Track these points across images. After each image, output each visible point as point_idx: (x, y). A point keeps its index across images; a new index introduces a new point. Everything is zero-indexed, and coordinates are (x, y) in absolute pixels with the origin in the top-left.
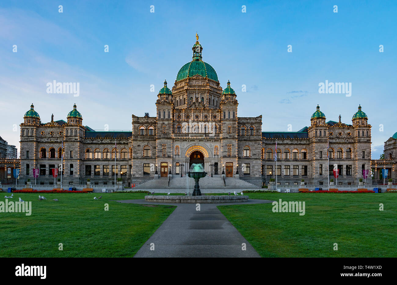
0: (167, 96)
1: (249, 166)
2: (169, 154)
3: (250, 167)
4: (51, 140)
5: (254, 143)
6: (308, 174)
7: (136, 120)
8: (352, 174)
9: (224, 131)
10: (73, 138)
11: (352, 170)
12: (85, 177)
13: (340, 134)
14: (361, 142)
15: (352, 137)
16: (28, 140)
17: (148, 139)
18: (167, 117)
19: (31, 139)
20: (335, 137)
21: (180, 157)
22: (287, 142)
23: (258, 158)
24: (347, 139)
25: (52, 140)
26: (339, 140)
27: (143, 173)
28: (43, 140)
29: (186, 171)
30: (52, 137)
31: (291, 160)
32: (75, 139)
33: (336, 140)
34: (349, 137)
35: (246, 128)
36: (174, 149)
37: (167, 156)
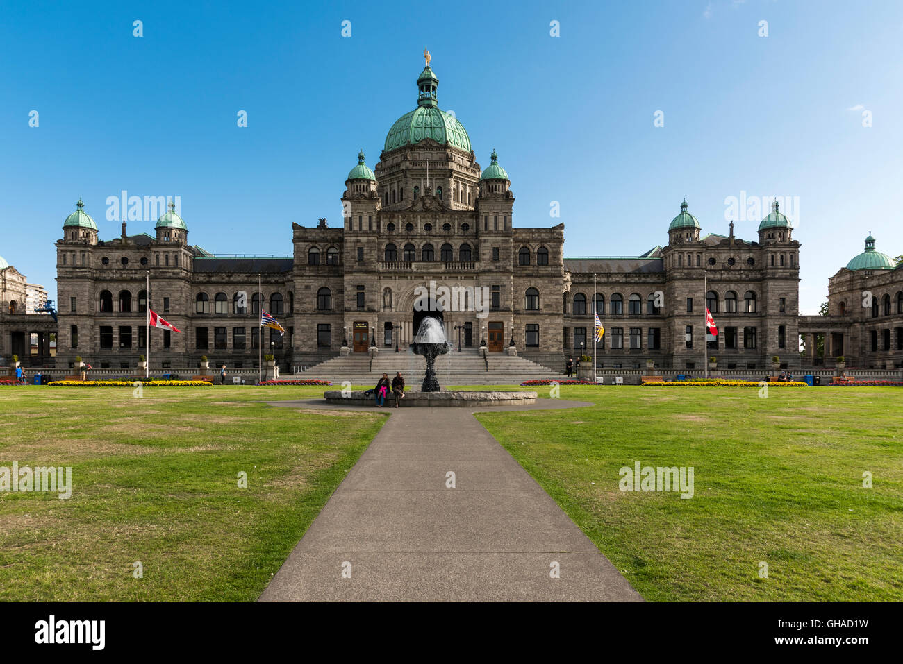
0: (365, 185)
1: (537, 329)
2: (370, 304)
4: (121, 276)
5: (546, 282)
6: (662, 345)
7: (300, 234)
8: (758, 345)
9: (484, 257)
10: (170, 270)
11: (759, 337)
12: (195, 353)
13: (731, 261)
15: (759, 267)
16: (75, 274)
17: (326, 274)
18: (365, 228)
19: (79, 274)
20: (721, 268)
21: (393, 310)
22: (618, 279)
23: (555, 312)
24: (746, 272)
25: (124, 276)
26: (728, 274)
27: (316, 343)
29: (407, 339)
30: (123, 269)
31: (625, 316)
32: (174, 274)
33: (722, 274)
34: (751, 268)
35: (532, 250)
36: (382, 294)
37: (366, 309)
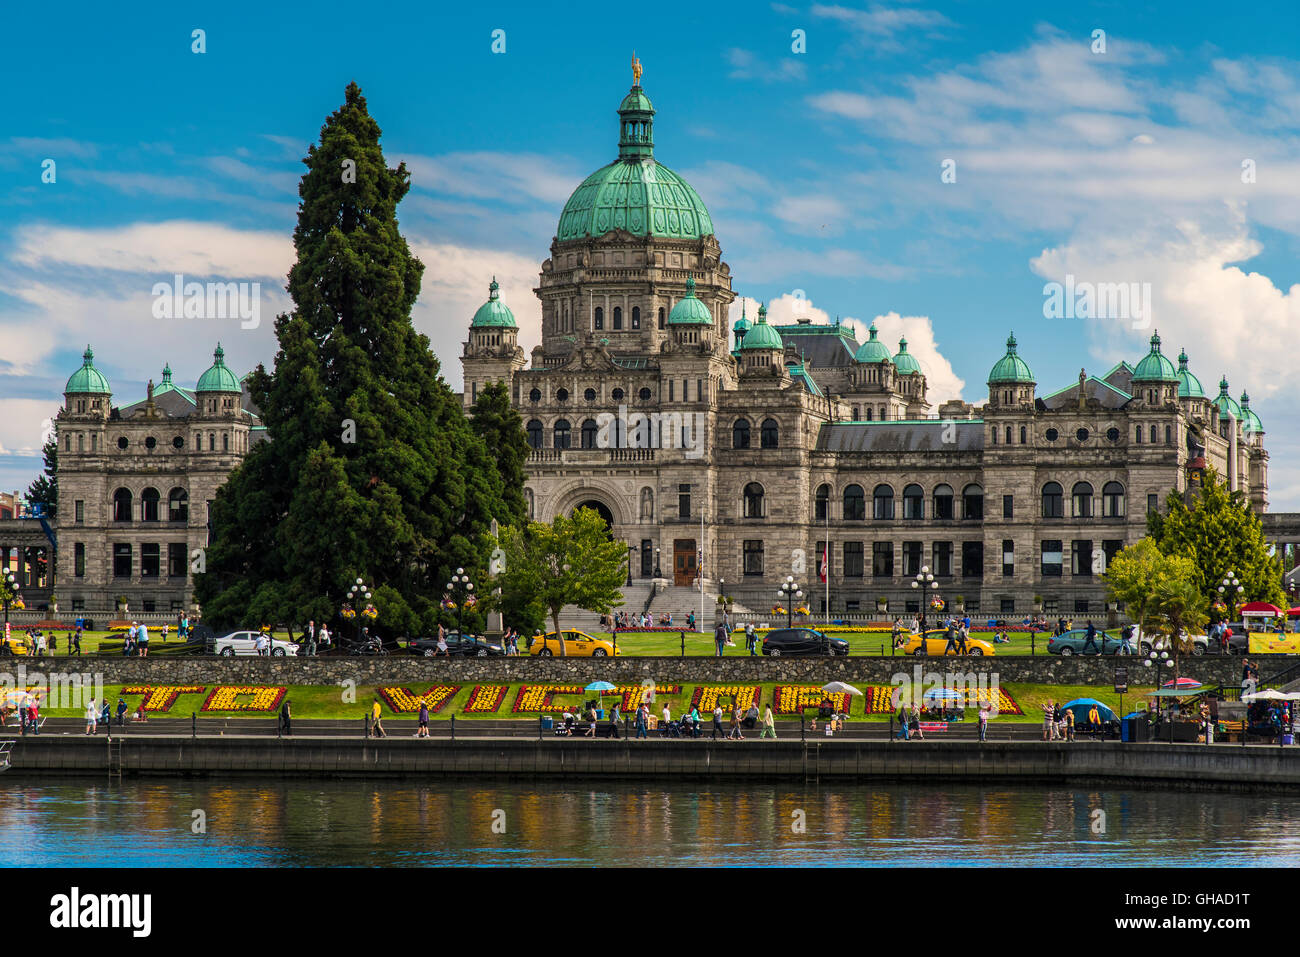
1: (760, 548)
3: (765, 552)
4: (146, 466)
5: (775, 474)
10: (216, 458)
14: (1143, 464)
16: (81, 465)
19: (88, 465)
23: (788, 521)
25: (150, 465)
28: (122, 465)
30: (149, 456)
32: (222, 463)
33: (1066, 456)
34: (1113, 445)
35: (752, 425)
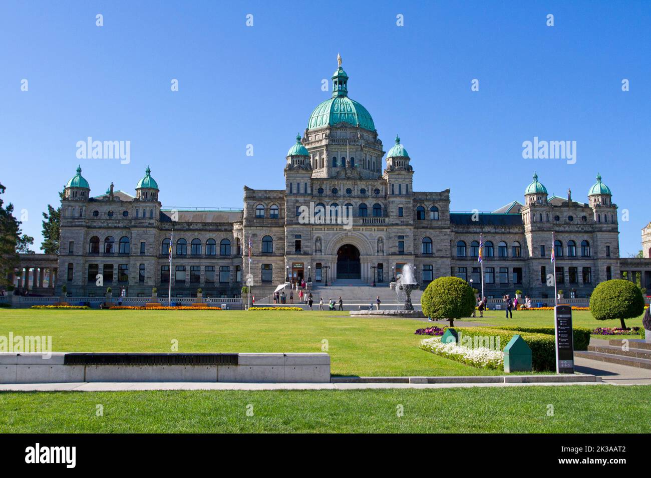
0: (303, 159)
1: (431, 269)
2: (306, 249)
3: (434, 271)
5: (438, 232)
6: (524, 280)
7: (251, 195)
8: (593, 281)
9: (392, 214)
10: (147, 221)
11: (593, 274)
12: (160, 285)
13: (571, 218)
14: (603, 231)
15: (590, 223)
16: (73, 224)
17: (269, 225)
18: (302, 191)
19: (77, 223)
20: (563, 223)
21: (323, 254)
22: (489, 230)
23: (445, 256)
24: (582, 226)
25: (110, 225)
26: (569, 227)
27: (261, 279)
28: (95, 224)
29: (333, 276)
30: (110, 219)
31: (496, 259)
32: (150, 224)
33: (564, 227)
34: (585, 223)
35: (426, 209)
36: (314, 241)
37: (302, 252)
